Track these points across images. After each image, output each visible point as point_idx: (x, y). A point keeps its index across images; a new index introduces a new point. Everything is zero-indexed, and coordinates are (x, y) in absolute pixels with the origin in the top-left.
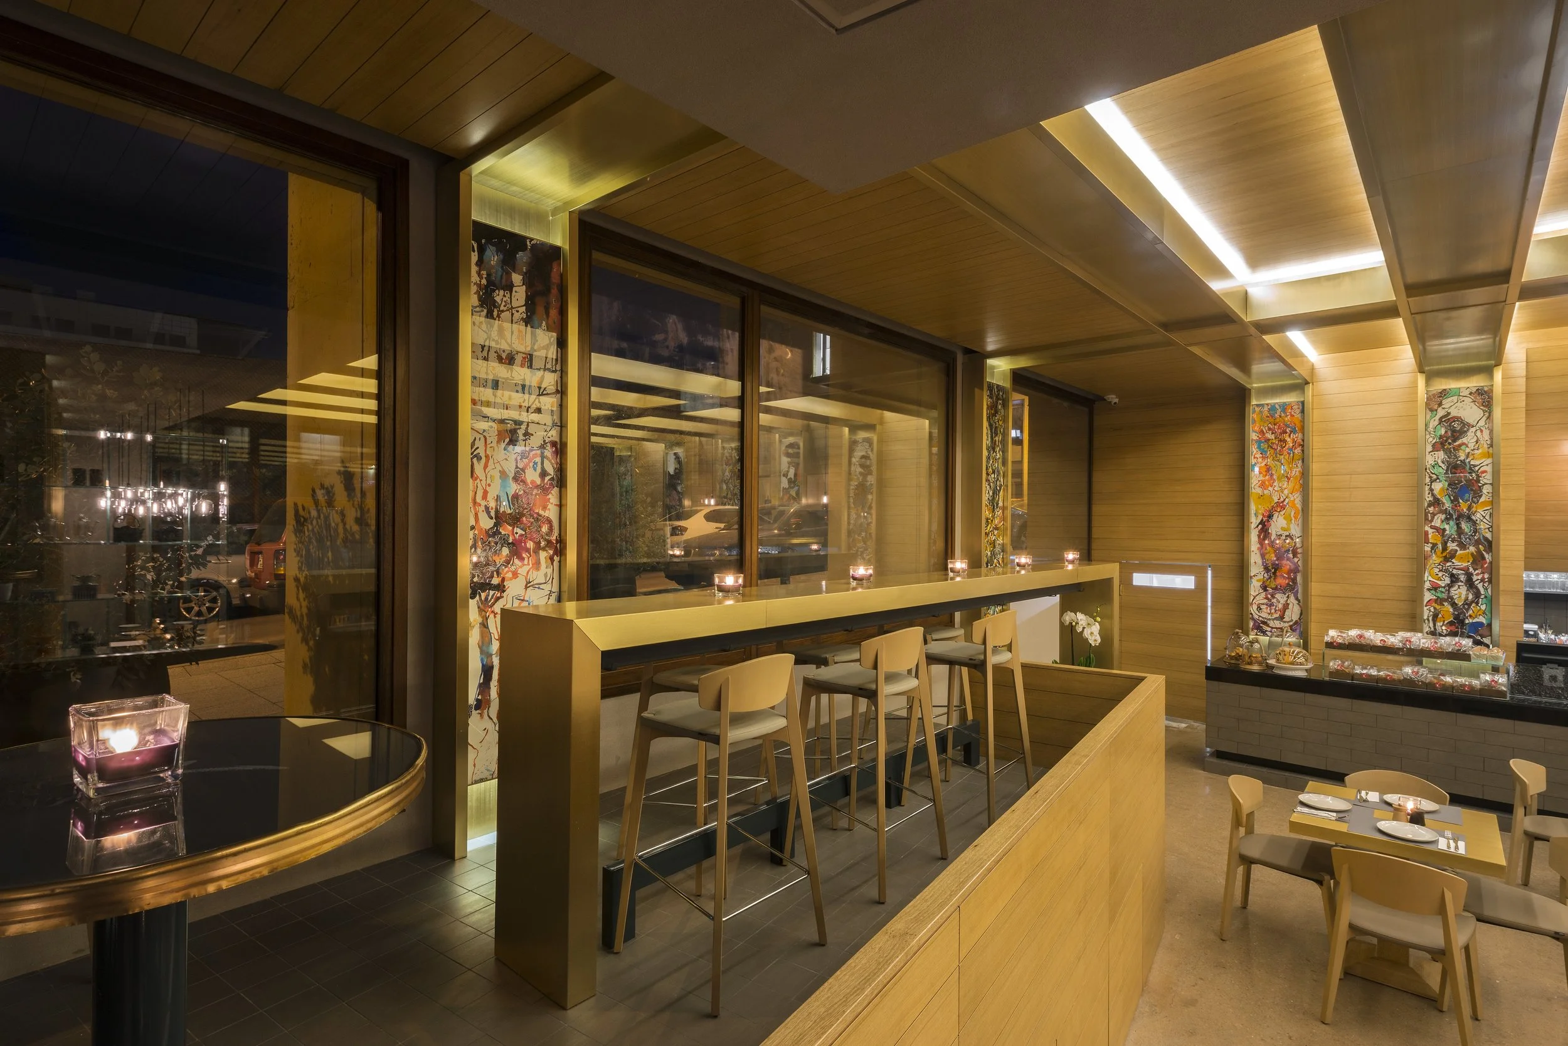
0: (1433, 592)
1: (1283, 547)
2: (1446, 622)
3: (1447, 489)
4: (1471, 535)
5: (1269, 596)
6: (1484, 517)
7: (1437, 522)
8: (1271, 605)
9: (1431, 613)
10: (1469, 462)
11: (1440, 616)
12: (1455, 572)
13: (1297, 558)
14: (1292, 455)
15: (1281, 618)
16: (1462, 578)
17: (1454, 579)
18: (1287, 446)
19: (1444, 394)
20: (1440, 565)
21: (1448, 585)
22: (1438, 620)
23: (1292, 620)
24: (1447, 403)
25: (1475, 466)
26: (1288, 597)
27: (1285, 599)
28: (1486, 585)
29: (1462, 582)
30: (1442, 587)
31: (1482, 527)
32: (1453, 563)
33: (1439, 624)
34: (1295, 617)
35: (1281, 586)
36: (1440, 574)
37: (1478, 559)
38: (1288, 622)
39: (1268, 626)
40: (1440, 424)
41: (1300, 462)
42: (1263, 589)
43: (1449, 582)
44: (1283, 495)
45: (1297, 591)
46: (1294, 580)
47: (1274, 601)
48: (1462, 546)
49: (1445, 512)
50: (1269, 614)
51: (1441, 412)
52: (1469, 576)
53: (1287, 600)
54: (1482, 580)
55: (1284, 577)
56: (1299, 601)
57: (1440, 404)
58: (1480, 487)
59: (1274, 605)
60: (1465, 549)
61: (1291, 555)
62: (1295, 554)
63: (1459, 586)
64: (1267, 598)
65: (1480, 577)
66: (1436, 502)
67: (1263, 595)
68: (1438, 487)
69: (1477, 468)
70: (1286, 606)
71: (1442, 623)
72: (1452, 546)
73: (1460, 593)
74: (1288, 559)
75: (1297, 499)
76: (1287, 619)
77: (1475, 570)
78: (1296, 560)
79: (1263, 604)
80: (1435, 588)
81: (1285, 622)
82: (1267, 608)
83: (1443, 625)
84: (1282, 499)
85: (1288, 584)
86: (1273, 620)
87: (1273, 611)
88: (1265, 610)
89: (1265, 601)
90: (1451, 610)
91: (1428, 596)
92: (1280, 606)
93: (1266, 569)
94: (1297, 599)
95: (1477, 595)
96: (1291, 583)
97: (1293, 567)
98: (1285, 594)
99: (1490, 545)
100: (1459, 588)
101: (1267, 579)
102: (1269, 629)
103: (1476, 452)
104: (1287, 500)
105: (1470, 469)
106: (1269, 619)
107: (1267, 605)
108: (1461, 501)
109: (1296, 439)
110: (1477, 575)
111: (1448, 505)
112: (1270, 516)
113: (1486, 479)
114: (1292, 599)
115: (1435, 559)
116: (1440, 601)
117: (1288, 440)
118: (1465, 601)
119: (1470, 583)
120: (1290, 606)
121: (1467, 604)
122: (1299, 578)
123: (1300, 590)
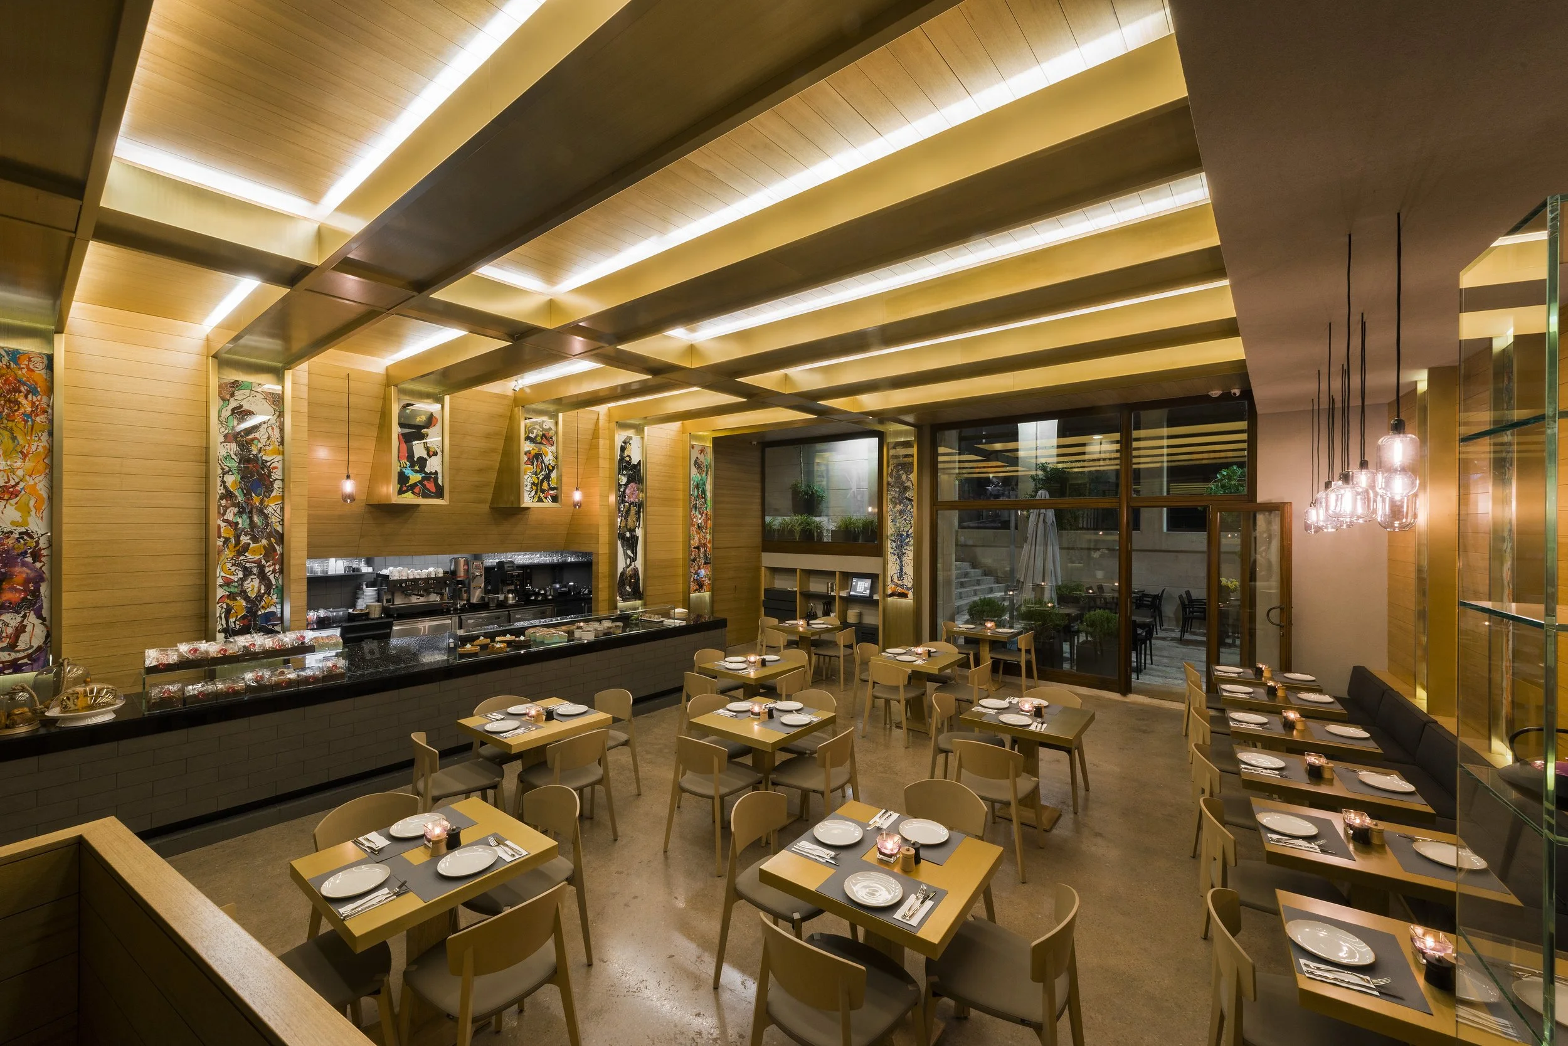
0: (226, 588)
2: (239, 617)
3: (240, 482)
4: (264, 528)
6: (275, 511)
7: (230, 515)
9: (224, 610)
10: (261, 457)
11: (233, 611)
12: (248, 565)
13: (41, 562)
14: (30, 423)
15: (12, 647)
16: (255, 571)
17: (247, 572)
18: (22, 410)
19: (236, 385)
20: (232, 559)
21: (241, 579)
22: (231, 615)
23: (31, 647)
24: (239, 394)
25: (267, 461)
26: (24, 616)
27: (19, 619)
28: (277, 575)
29: (255, 575)
30: (235, 582)
31: (273, 520)
32: (246, 556)
33: (232, 620)
34: (37, 642)
35: (10, 603)
36: (233, 569)
37: (269, 552)
38: (24, 651)
40: (232, 415)
41: (45, 434)
43: (242, 576)
44: (14, 477)
45: (41, 607)
46: (36, 593)
48: (255, 539)
49: (238, 505)
51: (233, 404)
52: (261, 568)
53: (23, 621)
54: (274, 571)
55: (17, 590)
56: (44, 619)
57: (232, 395)
58: (272, 481)
60: (257, 542)
61: (29, 560)
62: (36, 556)
63: (252, 579)
65: (271, 569)
66: (228, 495)
68: (230, 479)
69: (269, 464)
70: (21, 629)
71: (234, 618)
72: (245, 539)
73: (253, 586)
74: (24, 564)
75: (40, 484)
76: (21, 645)
77: (267, 562)
78: (38, 565)
80: (227, 583)
81: (19, 651)
83: (236, 620)
84: (12, 483)
85: (24, 599)
90: (244, 604)
91: (220, 593)
94: (39, 616)
95: (269, 586)
96: (29, 597)
98: (18, 613)
99: (281, 538)
100: (252, 581)
103: (267, 448)
104: (21, 485)
105: (263, 464)
108: (253, 495)
109: (37, 403)
110: (269, 566)
111: (240, 498)
113: (277, 474)
115: (228, 553)
116: (232, 596)
117: (24, 402)
118: (257, 594)
119: (262, 576)
120: (29, 629)
121: (260, 597)
122: (44, 589)
123: (46, 605)
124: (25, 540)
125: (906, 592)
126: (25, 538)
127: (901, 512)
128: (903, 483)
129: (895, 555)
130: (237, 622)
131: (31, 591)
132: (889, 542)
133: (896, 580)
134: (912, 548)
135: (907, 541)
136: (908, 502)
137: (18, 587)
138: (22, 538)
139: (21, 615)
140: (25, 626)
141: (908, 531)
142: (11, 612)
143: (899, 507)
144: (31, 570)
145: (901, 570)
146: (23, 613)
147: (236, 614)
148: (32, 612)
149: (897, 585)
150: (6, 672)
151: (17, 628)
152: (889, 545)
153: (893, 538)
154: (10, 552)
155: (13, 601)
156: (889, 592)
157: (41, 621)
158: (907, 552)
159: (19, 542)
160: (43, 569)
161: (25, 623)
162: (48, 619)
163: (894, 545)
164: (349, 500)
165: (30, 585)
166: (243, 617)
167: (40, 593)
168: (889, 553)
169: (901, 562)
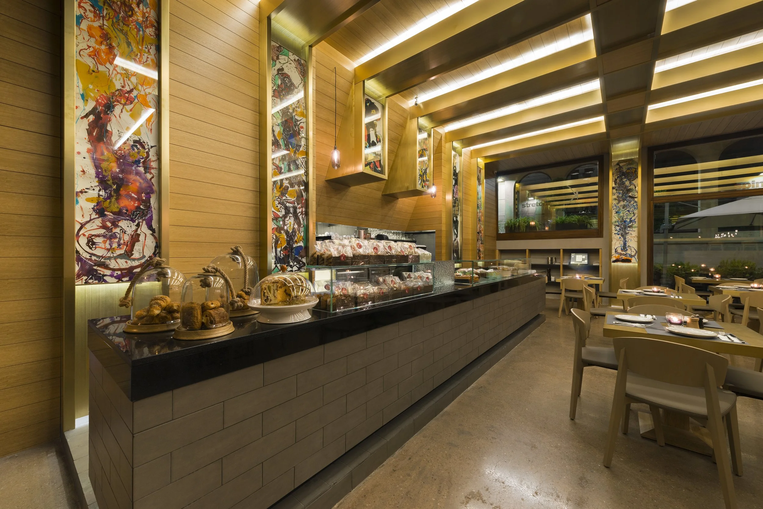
0: (275, 221)
1: (130, 156)
2: (283, 247)
3: (283, 134)
5: (109, 224)
6: (302, 163)
8: (112, 237)
9: (274, 240)
10: (295, 116)
11: (279, 242)
12: (288, 205)
13: (151, 173)
14: (141, 33)
15: (128, 255)
16: (291, 210)
17: (287, 211)
18: (135, 18)
19: (280, 50)
20: (279, 198)
21: (284, 215)
22: (278, 245)
23: (144, 257)
24: (282, 59)
25: (298, 121)
26: (138, 225)
27: (134, 228)
28: (303, 216)
29: (291, 214)
30: (280, 217)
31: (301, 170)
32: (287, 198)
33: (279, 249)
34: (148, 253)
35: (127, 210)
36: (279, 206)
37: (299, 196)
38: (138, 259)
39: (107, 267)
40: (278, 75)
41: (153, 48)
42: (97, 213)
43: (284, 214)
44: (129, 82)
45: (151, 218)
46: (147, 203)
47: (117, 230)
48: (291, 184)
50: (108, 250)
51: (278, 65)
52: (295, 208)
53: (137, 230)
54: (302, 212)
55: (132, 198)
56: (153, 231)
57: (278, 58)
58: (300, 138)
59: (116, 237)
60: (293, 187)
61: (141, 169)
62: (147, 169)
63: (290, 217)
64: (104, 227)
65: (300, 210)
66: (276, 142)
67: (98, 222)
68: (277, 129)
69: (299, 123)
70: (135, 238)
71: (280, 248)
72: (286, 183)
73: (290, 223)
74: (138, 173)
75: (150, 96)
76: (136, 255)
77: (298, 204)
78: (149, 176)
79: (98, 236)
80: (276, 218)
81: (134, 260)
82: (105, 242)
83: (281, 250)
84: (127, 88)
85: (138, 208)
86: (115, 258)
87: (115, 245)
88: (102, 245)
89: (102, 231)
90: (286, 237)
91: (272, 225)
92: (127, 238)
93: (103, 182)
94: (150, 227)
95: (299, 224)
96: (141, 207)
97: (144, 185)
98: (134, 221)
99: (306, 186)
100: (290, 218)
101: (105, 199)
102: (108, 272)
103: (298, 109)
104: (135, 93)
105: (295, 122)
106: (109, 258)
107: (104, 236)
108: (290, 147)
109: (147, 15)
110: (299, 208)
111: (283, 147)
112: (109, 107)
113: (303, 133)
114: (144, 228)
115: (276, 192)
116: (278, 230)
117: (136, 9)
118: (293, 230)
119: (296, 215)
120: (142, 238)
121: (294, 231)
122: (153, 198)
123: (155, 213)
124: (138, 149)
125: (630, 258)
126: (139, 146)
127: (624, 207)
128: (626, 187)
129: (618, 234)
130: (282, 252)
131: (143, 201)
132: (613, 226)
133: (619, 250)
134: (636, 229)
135: (630, 225)
136: (630, 199)
137: (133, 195)
138: (136, 146)
139: (135, 224)
140: (139, 235)
141: (631, 218)
142: (128, 220)
143: (622, 203)
144: (143, 179)
145: (625, 244)
146: (137, 222)
147: (280, 245)
148: (144, 222)
149: (621, 254)
150: (123, 279)
151: (132, 236)
152: (613, 229)
153: (617, 224)
154: (127, 158)
155: (129, 208)
156: (614, 259)
157: (151, 232)
158: (630, 232)
159: (134, 150)
160: (153, 180)
161: (139, 232)
162: (157, 230)
163: (618, 228)
164: (336, 167)
165: (143, 195)
166: (285, 248)
167: (150, 204)
168: (613, 234)
169: (625, 239)
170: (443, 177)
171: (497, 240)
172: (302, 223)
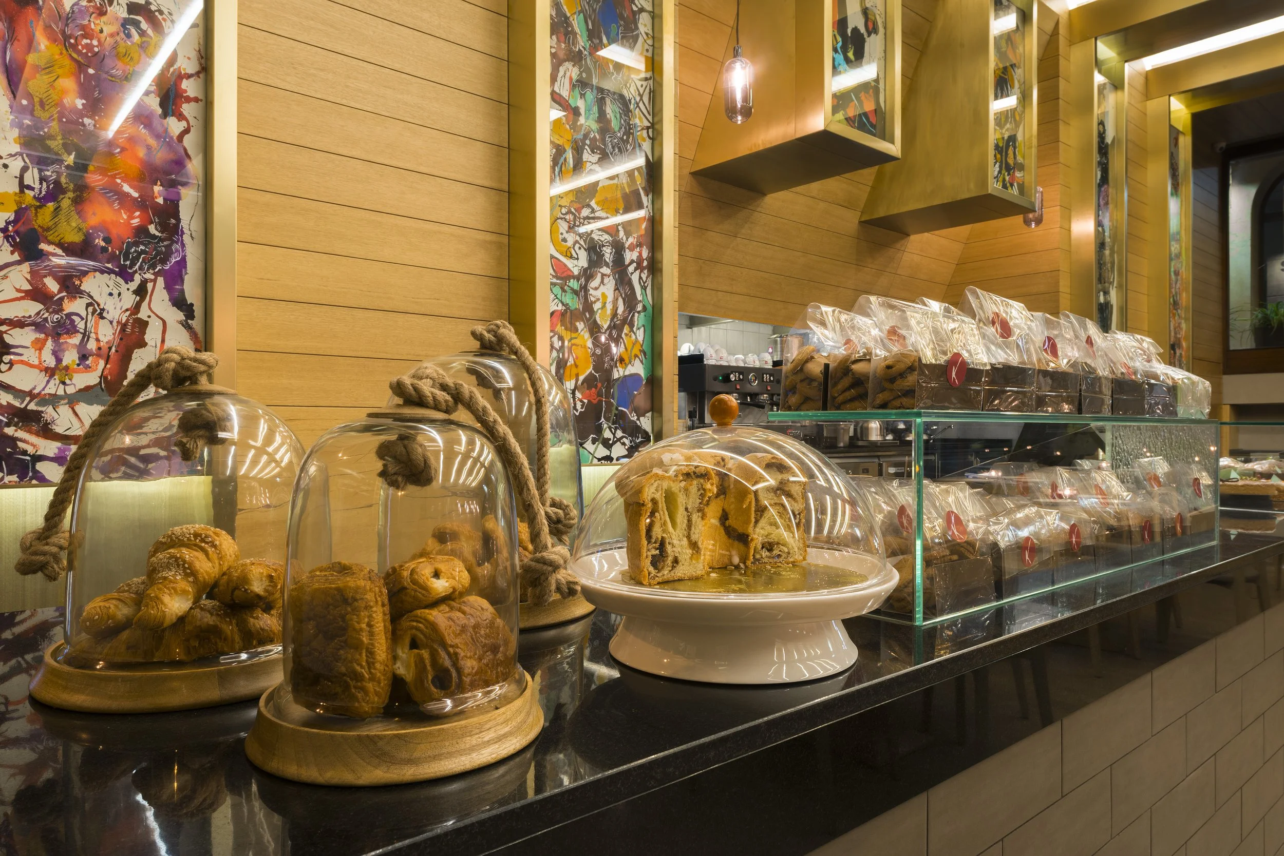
0: (558, 290)
1: (117, 56)
2: (581, 378)
4: (622, 139)
5: (52, 285)
6: (641, 96)
7: (565, 85)
8: (65, 327)
9: (555, 354)
11: (571, 359)
13: (181, 117)
16: (608, 253)
17: (595, 256)
20: (569, 212)
21: (585, 270)
22: (567, 371)
26: (141, 291)
27: (129, 300)
28: (644, 276)
29: (607, 265)
30: (574, 277)
31: (637, 121)
32: (593, 211)
33: (570, 385)
35: (107, 240)
36: (571, 238)
37: (631, 207)
39: (47, 432)
42: (15, 247)
43: (586, 265)
45: (181, 269)
47: (76, 306)
48: (607, 166)
49: (578, 59)
50: (50, 372)
52: (618, 249)
53: (137, 308)
54: (639, 263)
55: (123, 197)
56: (188, 311)
58: (634, 13)
59: (72, 330)
61: (153, 103)
63: (603, 275)
64: (37, 294)
65: (635, 255)
66: (562, 24)
67: (20, 277)
70: (132, 334)
71: (573, 382)
72: (590, 161)
73: (604, 295)
77: (628, 235)
78: (175, 126)
79: (19, 324)
80: (561, 278)
82: (39, 346)
83: (576, 387)
85: (141, 231)
86: (72, 400)
87: (70, 357)
88: (31, 356)
89: (31, 308)
90: (589, 344)
92: (106, 333)
93: (34, 142)
94: (179, 302)
95: (630, 302)
96: (152, 229)
97: (161, 156)
98: (128, 277)
99: (651, 173)
100: (602, 282)
101: (42, 201)
102: (50, 448)
106: (54, 400)
107: (39, 326)
110: (632, 248)
114: (159, 298)
116: (568, 318)
118: (612, 320)
119: (621, 271)
120: (152, 335)
121: (616, 328)
122: (188, 201)
123: (192, 253)
124: (142, 33)
126: (144, 25)
130: (578, 395)
131: (156, 209)
137: (126, 188)
138: (136, 24)
139: (134, 285)
140: (143, 325)
142: (110, 272)
144: (158, 136)
146: (137, 278)
147: (574, 371)
148: (161, 281)
151: (124, 326)
154: (108, 62)
155: (115, 232)
157: (181, 316)
159: (129, 36)
160: (188, 141)
161: (143, 314)
162: (198, 310)
164: (739, 118)
165: (157, 189)
166: (590, 382)
167: (178, 220)
170: (1061, 160)
171: (1225, 373)
172: (639, 298)
